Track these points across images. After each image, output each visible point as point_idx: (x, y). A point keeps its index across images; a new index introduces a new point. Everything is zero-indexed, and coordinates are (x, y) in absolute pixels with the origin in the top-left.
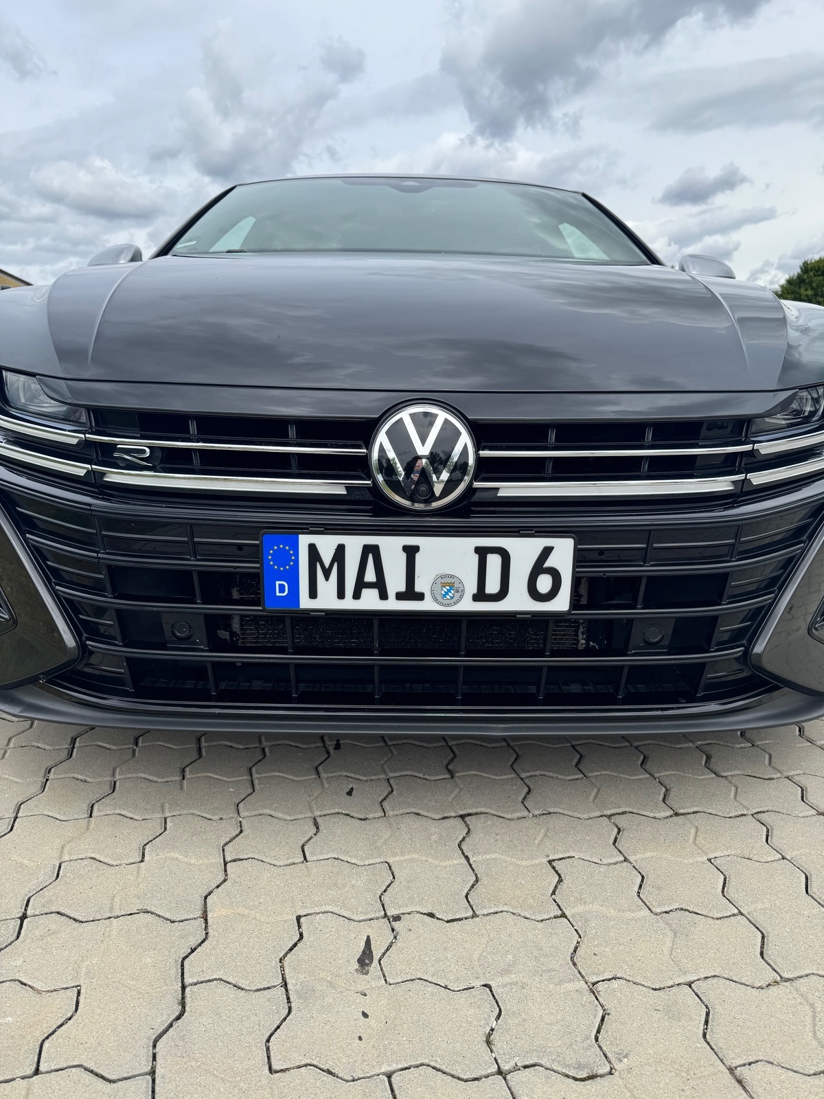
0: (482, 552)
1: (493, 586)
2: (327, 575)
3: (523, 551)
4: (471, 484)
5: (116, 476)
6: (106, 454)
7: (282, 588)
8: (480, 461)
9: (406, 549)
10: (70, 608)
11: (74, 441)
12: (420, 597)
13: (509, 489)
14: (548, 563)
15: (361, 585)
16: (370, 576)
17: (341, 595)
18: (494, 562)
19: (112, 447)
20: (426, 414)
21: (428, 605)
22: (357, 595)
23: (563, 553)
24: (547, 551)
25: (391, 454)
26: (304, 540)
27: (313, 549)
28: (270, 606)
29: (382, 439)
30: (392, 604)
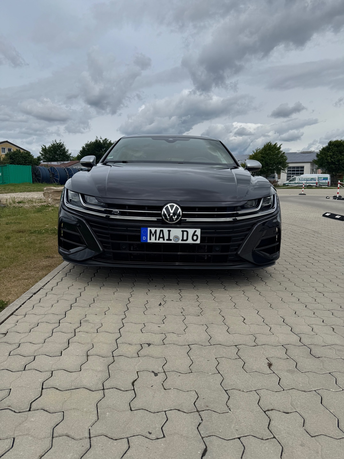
0: (183, 231)
1: (185, 238)
2: (153, 235)
3: (191, 231)
4: (181, 218)
5: (112, 217)
6: (110, 212)
7: (144, 238)
8: (182, 214)
9: (168, 230)
10: (101, 242)
11: (104, 210)
12: (171, 240)
13: (189, 220)
14: (196, 234)
15: (159, 238)
16: (161, 236)
17: (156, 240)
18: (185, 233)
19: (112, 211)
20: (172, 205)
21: (172, 242)
22: (159, 240)
23: (198, 232)
24: (195, 231)
25: (166, 213)
26: (149, 229)
27: (150, 230)
28: (142, 241)
29: (164, 210)
30: (166, 242)
